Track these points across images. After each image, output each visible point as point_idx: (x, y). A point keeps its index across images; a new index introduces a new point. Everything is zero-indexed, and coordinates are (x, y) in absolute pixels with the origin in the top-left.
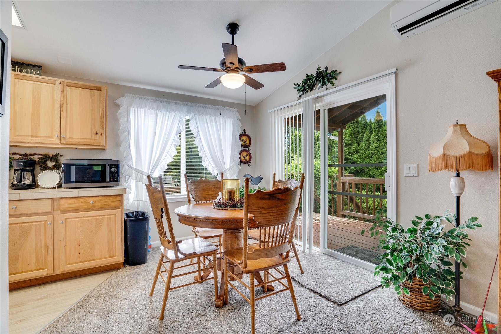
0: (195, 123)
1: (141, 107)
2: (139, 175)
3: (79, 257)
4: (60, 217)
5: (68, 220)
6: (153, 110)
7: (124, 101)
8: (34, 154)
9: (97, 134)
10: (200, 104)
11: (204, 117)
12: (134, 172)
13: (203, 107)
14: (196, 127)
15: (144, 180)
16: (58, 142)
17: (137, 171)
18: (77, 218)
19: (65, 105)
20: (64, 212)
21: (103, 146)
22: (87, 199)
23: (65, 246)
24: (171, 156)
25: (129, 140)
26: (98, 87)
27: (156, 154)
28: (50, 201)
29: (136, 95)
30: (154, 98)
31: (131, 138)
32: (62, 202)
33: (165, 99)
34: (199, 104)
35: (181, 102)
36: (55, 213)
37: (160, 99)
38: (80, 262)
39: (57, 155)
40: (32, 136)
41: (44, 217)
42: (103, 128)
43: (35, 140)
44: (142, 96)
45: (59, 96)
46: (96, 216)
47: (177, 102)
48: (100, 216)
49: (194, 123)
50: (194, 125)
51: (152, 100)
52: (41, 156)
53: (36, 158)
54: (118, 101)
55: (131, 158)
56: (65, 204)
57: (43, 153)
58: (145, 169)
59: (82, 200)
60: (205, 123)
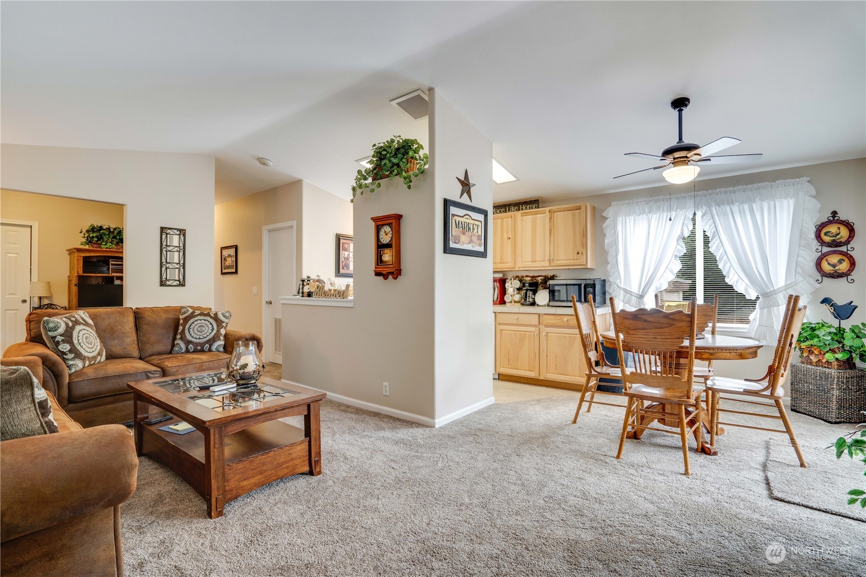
0: (712, 220)
1: (629, 215)
2: (628, 295)
3: (556, 369)
4: (545, 330)
5: (549, 334)
6: (644, 214)
7: (610, 212)
8: (539, 276)
9: (578, 253)
10: (720, 189)
11: (728, 208)
12: (622, 292)
13: (726, 193)
14: (714, 225)
15: (632, 302)
16: (548, 265)
17: (626, 291)
18: (555, 333)
19: (552, 230)
20: (546, 326)
21: (584, 265)
22: (562, 316)
23: (547, 356)
24: (671, 271)
25: (617, 255)
26: (577, 207)
27: (648, 270)
28: (537, 316)
29: (624, 202)
30: (646, 199)
31: (619, 252)
32: (545, 317)
33: (661, 197)
34: (717, 190)
35: (686, 195)
36: (541, 326)
37: (654, 198)
38: (557, 374)
39: (553, 276)
40: (532, 261)
41: (533, 329)
42: (583, 246)
43: (534, 264)
44: (631, 201)
45: (549, 223)
46: (569, 334)
47: (679, 196)
48: (573, 334)
49: (710, 220)
50: (709, 223)
51: (644, 202)
52: (542, 278)
53: (539, 279)
54: (604, 214)
55: (618, 276)
56: (547, 320)
57: (544, 275)
58: (635, 289)
59: (559, 317)
60: (730, 216)
